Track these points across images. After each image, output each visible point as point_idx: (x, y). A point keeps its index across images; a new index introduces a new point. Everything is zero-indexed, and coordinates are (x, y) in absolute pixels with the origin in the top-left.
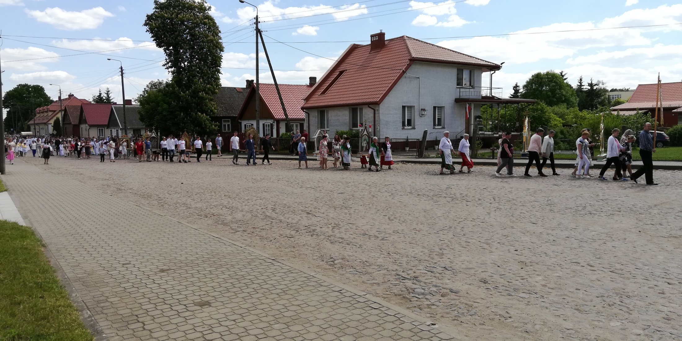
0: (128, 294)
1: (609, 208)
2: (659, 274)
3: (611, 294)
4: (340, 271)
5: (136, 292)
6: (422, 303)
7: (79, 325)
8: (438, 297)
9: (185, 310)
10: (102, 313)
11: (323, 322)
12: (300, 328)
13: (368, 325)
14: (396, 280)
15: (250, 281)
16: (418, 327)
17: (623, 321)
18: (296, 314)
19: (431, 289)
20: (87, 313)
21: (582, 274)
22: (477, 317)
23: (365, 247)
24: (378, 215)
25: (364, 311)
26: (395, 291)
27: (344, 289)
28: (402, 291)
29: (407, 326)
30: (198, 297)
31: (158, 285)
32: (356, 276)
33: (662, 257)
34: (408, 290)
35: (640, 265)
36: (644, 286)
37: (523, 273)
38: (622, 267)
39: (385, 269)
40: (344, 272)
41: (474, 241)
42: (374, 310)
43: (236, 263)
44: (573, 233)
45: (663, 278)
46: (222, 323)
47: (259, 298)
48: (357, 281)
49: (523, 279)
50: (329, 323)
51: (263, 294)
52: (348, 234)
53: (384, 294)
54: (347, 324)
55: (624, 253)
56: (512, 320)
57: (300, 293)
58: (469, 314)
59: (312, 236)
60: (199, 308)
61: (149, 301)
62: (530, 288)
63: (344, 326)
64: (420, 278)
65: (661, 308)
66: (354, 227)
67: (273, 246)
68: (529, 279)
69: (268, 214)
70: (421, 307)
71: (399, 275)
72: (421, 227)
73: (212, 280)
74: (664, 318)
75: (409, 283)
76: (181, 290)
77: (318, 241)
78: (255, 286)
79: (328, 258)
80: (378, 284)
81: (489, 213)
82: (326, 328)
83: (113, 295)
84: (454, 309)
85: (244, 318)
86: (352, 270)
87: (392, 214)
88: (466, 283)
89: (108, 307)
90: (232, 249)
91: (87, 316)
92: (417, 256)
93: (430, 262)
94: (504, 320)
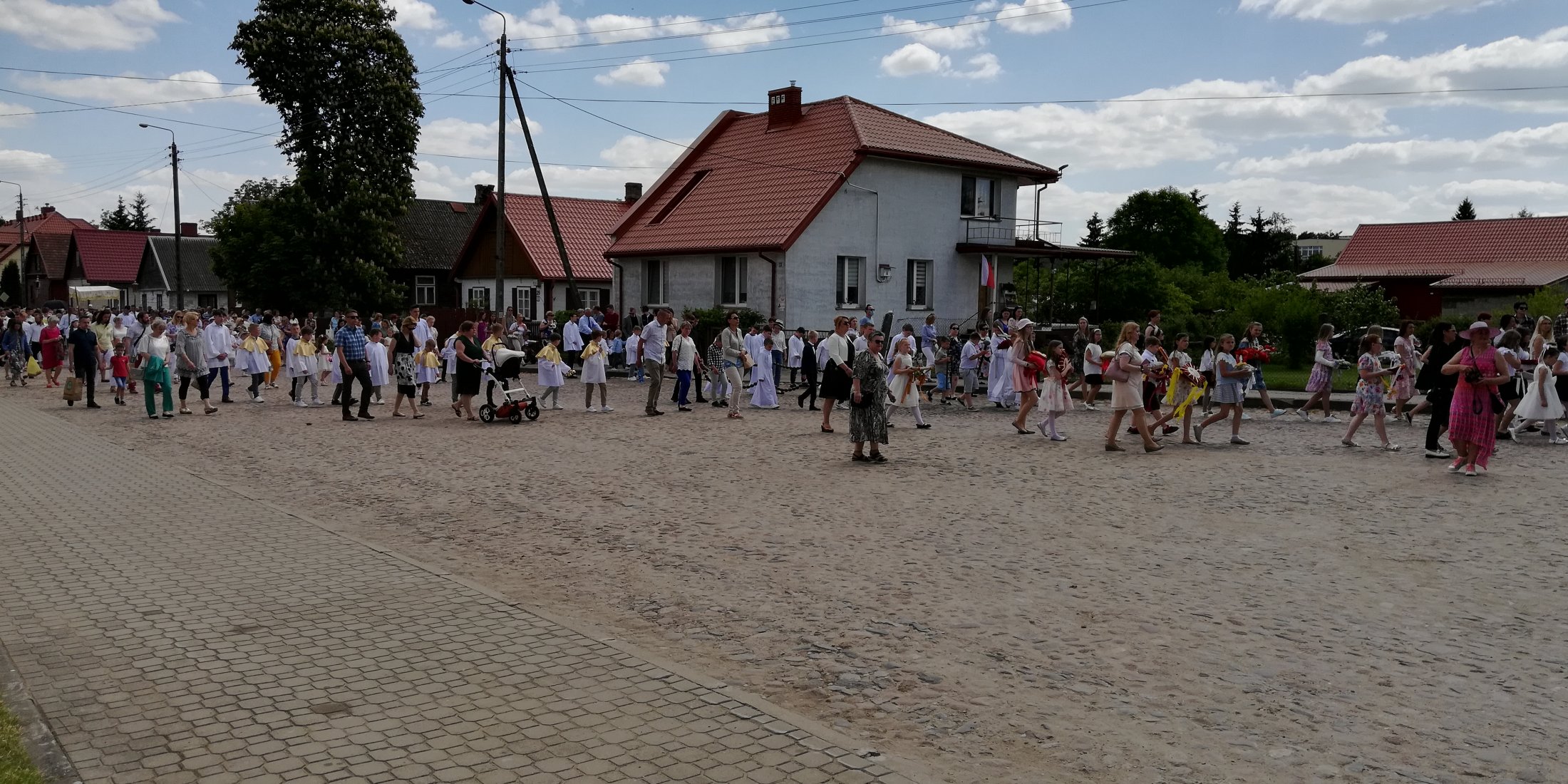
0: (151, 684)
1: (1283, 496)
2: (1382, 641)
3: (1276, 685)
4: (672, 634)
5: (171, 679)
6: (853, 706)
7: (17, 757)
8: (892, 692)
9: (288, 724)
10: (81, 730)
11: (618, 751)
12: (563, 764)
13: (721, 757)
14: (800, 652)
15: (452, 655)
16: (839, 760)
17: (1298, 747)
18: (554, 732)
19: (876, 674)
20: (40, 729)
21: (1215, 641)
22: (975, 737)
23: (733, 577)
24: (769, 503)
25: (718, 726)
26: (795, 679)
27: (673, 674)
28: (811, 678)
29: (812, 759)
30: (324, 693)
31: (227, 664)
32: (708, 644)
33: (1391, 605)
34: (824, 676)
35: (1342, 622)
36: (1348, 668)
37: (1085, 637)
38: (1303, 626)
39: (775, 628)
40: (680, 635)
41: (982, 564)
42: (739, 724)
43: (421, 613)
44: (1201, 550)
45: (1390, 650)
46: (375, 754)
47: (471, 696)
48: (708, 654)
49: (1084, 651)
50: (632, 753)
51: (479, 685)
52: (696, 548)
53: (769, 685)
54: (676, 754)
55: (1311, 595)
56: (1055, 744)
57: (571, 683)
58: (959, 729)
59: (611, 550)
60: (321, 718)
61: (200, 702)
62: (1099, 673)
63: (666, 760)
64: (854, 650)
65: (1381, 716)
66: (712, 531)
67: (516, 574)
68: (1099, 652)
69: (510, 499)
70: (850, 714)
71: (807, 642)
72: (865, 531)
73: (360, 653)
74: (1386, 740)
75: (827, 661)
76: (280, 676)
77: (627, 562)
78: (462, 667)
79: (645, 602)
80: (757, 663)
81: (1020, 503)
82: (625, 765)
83: (112, 687)
84: (924, 718)
85: (429, 742)
86: (698, 630)
87: (800, 501)
88: (957, 661)
89: (96, 716)
90: (416, 580)
91: (40, 737)
92: (850, 598)
93: (879, 613)
94: (1036, 744)
